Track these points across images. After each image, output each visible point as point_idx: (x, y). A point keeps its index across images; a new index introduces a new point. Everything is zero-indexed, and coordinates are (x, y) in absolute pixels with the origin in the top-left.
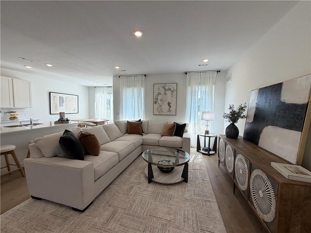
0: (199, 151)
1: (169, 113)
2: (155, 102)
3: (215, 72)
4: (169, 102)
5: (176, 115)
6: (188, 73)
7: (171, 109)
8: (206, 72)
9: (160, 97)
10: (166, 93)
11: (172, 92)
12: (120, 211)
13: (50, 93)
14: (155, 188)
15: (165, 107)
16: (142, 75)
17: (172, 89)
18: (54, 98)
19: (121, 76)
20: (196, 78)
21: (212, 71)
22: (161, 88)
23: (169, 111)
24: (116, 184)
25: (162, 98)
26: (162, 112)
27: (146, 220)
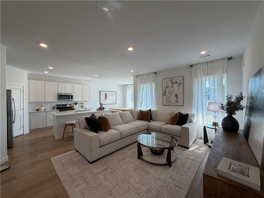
0: (206, 143)
1: (177, 104)
2: (164, 94)
3: (226, 59)
4: (176, 94)
5: (183, 106)
6: (193, 66)
7: (178, 100)
8: (213, 62)
9: (168, 90)
10: (173, 86)
11: (178, 84)
12: (109, 169)
13: (100, 91)
14: (140, 163)
15: (173, 98)
16: (153, 73)
17: (179, 82)
18: (102, 94)
19: (138, 76)
20: (202, 69)
21: (221, 59)
22: (169, 82)
23: (177, 102)
24: (117, 154)
25: (170, 91)
26: (170, 102)
27: (120, 180)
